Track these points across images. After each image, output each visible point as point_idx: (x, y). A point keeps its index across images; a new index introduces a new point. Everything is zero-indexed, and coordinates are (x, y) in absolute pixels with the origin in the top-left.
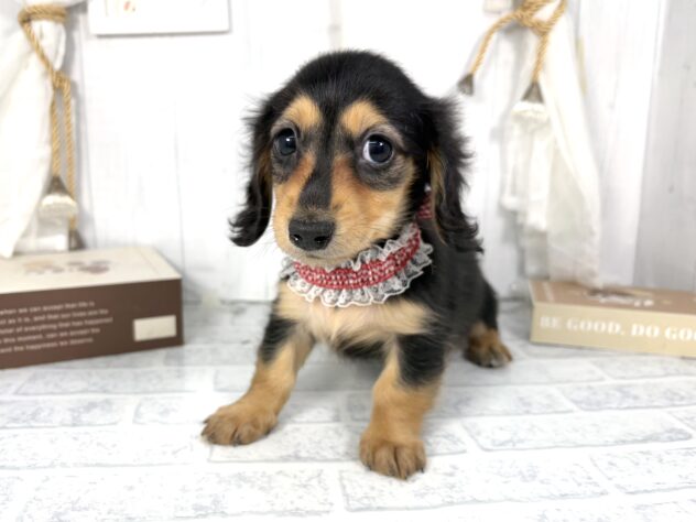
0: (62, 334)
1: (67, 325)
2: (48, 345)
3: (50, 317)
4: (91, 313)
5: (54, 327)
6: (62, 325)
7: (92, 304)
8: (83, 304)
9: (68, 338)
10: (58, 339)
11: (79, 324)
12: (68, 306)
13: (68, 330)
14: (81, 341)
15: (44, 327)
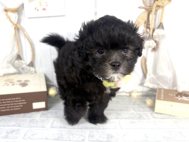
0: (11, 107)
1: (13, 104)
2: (7, 110)
3: (7, 102)
4: (20, 101)
5: (9, 105)
6: (11, 104)
7: (20, 98)
8: (18, 98)
9: (13, 108)
10: (10, 108)
11: (16, 104)
12: (13, 99)
13: (13, 106)
14: (17, 109)
15: (6, 105)
